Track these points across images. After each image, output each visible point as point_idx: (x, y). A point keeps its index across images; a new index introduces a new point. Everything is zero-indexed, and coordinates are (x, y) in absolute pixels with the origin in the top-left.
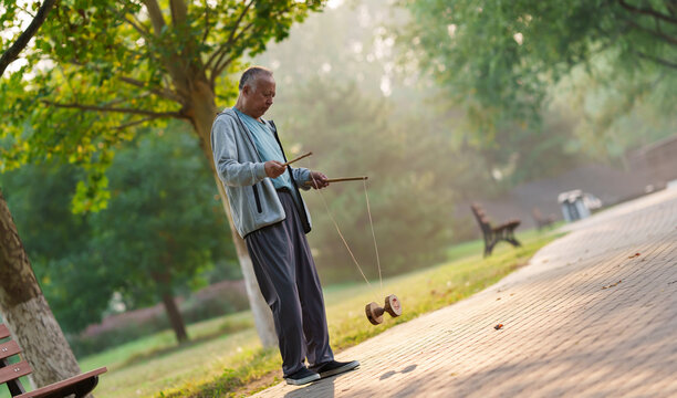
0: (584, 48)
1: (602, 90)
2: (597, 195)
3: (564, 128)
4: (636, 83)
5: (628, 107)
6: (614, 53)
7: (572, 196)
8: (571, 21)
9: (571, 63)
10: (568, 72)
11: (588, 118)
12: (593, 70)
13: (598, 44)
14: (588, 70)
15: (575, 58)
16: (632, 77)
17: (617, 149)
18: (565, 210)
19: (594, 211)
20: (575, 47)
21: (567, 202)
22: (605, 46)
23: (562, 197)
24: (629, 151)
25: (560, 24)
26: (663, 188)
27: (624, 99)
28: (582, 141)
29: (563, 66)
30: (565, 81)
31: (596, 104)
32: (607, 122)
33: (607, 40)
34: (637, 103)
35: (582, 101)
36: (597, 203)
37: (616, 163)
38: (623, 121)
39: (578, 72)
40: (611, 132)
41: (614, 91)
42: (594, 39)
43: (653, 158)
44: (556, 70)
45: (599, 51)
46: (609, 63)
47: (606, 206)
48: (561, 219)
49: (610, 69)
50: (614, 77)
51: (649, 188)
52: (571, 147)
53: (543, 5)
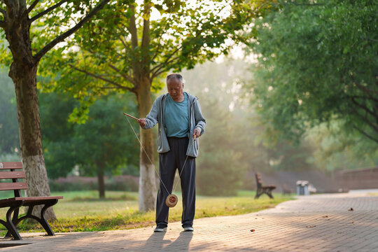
0: (329, 116)
1: (332, 138)
2: (315, 186)
3: (309, 150)
4: (348, 139)
5: (341, 149)
6: (342, 122)
7: (304, 183)
8: (327, 100)
9: (321, 121)
10: (318, 124)
11: (321, 149)
12: (330, 128)
13: (336, 116)
14: (328, 126)
15: (324, 119)
16: (348, 135)
17: (330, 168)
18: (298, 189)
19: (312, 193)
20: (325, 114)
21: (300, 185)
22: (339, 118)
23: (299, 182)
24: (337, 170)
25: (321, 101)
26: (347, 192)
27: (341, 144)
28: (316, 159)
29: (317, 121)
30: (316, 128)
31: (327, 143)
32: (330, 153)
33: (341, 115)
34: (346, 149)
35: (321, 140)
36: (314, 190)
37: (328, 174)
38: (338, 155)
39: (323, 126)
40: (330, 159)
41: (337, 140)
42: (335, 113)
43: (346, 177)
44: (313, 122)
45: (336, 119)
46: (339, 126)
47: (318, 192)
48: (295, 192)
49: (338, 129)
50: (339, 133)
51: (340, 190)
52: (310, 160)
53: (316, 90)
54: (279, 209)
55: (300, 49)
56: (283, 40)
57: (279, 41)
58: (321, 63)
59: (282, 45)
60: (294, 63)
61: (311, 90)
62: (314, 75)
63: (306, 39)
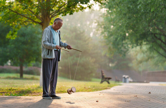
0: (142, 43)
1: (142, 54)
2: (132, 78)
3: (130, 60)
4: (151, 55)
5: (147, 60)
6: (148, 46)
7: (126, 77)
8: (141, 35)
9: (137, 45)
10: (136, 47)
11: (137, 59)
12: (142, 49)
13: (145, 43)
14: (141, 48)
15: (139, 44)
16: (151, 53)
17: (141, 69)
18: (123, 79)
19: (130, 82)
20: (140, 41)
21: (124, 77)
22: (147, 44)
23: (124, 76)
24: (144, 71)
25: (138, 35)
26: (149, 83)
27: (147, 58)
28: (133, 64)
29: (135, 45)
30: (134, 49)
31: (140, 57)
32: (141, 62)
33: (148, 43)
34: (150, 60)
35: (137, 55)
36: (131, 80)
37: (139, 72)
38: (145, 63)
39: (138, 48)
40: (141, 65)
41: (145, 55)
42: (145, 41)
43: (149, 75)
44: (133, 45)
45: (145, 45)
46: (146, 48)
47: (133, 82)
48: (122, 81)
49: (146, 50)
50: (146, 52)
51: (145, 81)
52: (130, 65)
53: (136, 29)
54: (112, 90)
55: (129, 8)
56: (120, 2)
57: (118, 3)
58: (139, 15)
59: (119, 5)
60: (125, 14)
61: (133, 29)
62: (135, 22)
63: (132, 3)
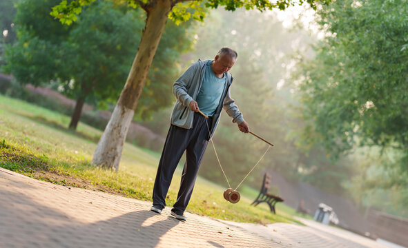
0: (388, 140)
1: (382, 168)
2: (339, 217)
3: (349, 172)
4: (401, 177)
5: (387, 187)
6: (400, 154)
7: (326, 208)
8: (389, 122)
9: (376, 142)
10: (370, 145)
11: (364, 177)
12: (384, 154)
13: (396, 144)
14: (381, 152)
15: (380, 142)
16: (401, 174)
17: (368, 202)
18: (318, 212)
19: (332, 224)
20: (383, 136)
21: (321, 209)
22: (399, 148)
23: (322, 205)
24: (374, 208)
25: (384, 118)
26: (374, 239)
27: (389, 181)
28: (352, 186)
29: (370, 141)
30: (366, 148)
31: (373, 173)
32: (372, 185)
33: (403, 146)
34: (394, 188)
35: (368, 166)
36: (336, 221)
37: (362, 209)
38: (380, 191)
39: (376, 150)
40: (369, 192)
41: (387, 173)
42: (396, 140)
43: (381, 221)
44: (366, 140)
45: (394, 147)
46: (395, 158)
47: (340, 226)
48: (312, 215)
49: (393, 161)
50: (392, 166)
51: (367, 234)
52: (346, 185)
53: (383, 102)
55: (380, 43)
56: (363, 23)
57: (358, 23)
58: (399, 70)
59: (359, 29)
60: (366, 57)
61: (375, 99)
62: (384, 82)
63: (392, 33)
